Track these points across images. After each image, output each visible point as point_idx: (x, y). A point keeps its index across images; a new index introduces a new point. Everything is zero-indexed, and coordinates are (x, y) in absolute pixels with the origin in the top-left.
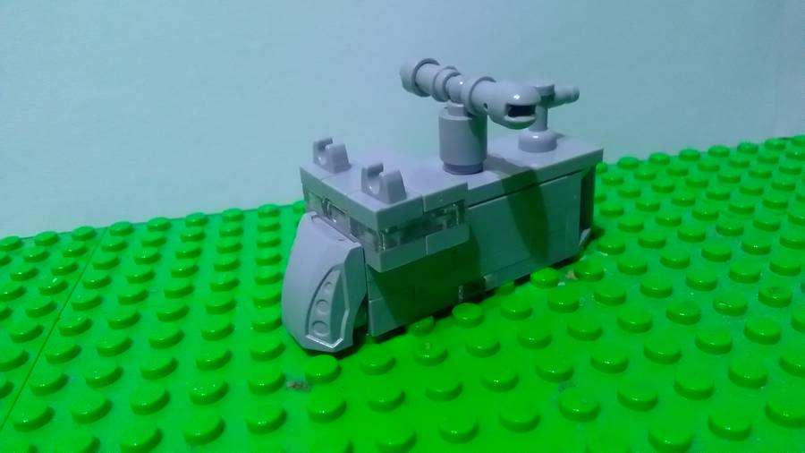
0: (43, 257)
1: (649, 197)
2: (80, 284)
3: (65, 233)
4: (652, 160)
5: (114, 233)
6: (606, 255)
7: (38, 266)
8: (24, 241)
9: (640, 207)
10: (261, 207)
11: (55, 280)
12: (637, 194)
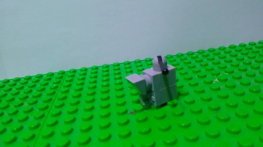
0: (50, 79)
1: (240, 56)
2: (62, 86)
3: (55, 73)
4: (240, 45)
5: (70, 72)
6: (228, 74)
7: (48, 82)
8: (43, 75)
9: (237, 59)
10: (114, 64)
11: (55, 85)
12: (236, 56)
